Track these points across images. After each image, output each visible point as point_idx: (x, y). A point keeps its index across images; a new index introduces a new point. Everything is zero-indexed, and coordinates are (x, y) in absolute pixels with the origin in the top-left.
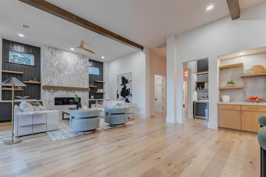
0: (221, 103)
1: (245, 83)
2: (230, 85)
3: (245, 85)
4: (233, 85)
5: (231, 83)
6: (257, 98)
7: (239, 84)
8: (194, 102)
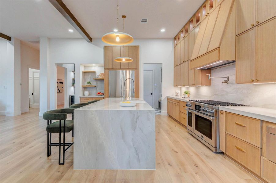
0: (84, 97)
1: (97, 83)
2: (88, 84)
3: (97, 85)
4: (90, 84)
5: (89, 83)
6: (101, 93)
7: (94, 84)
8: (70, 96)
